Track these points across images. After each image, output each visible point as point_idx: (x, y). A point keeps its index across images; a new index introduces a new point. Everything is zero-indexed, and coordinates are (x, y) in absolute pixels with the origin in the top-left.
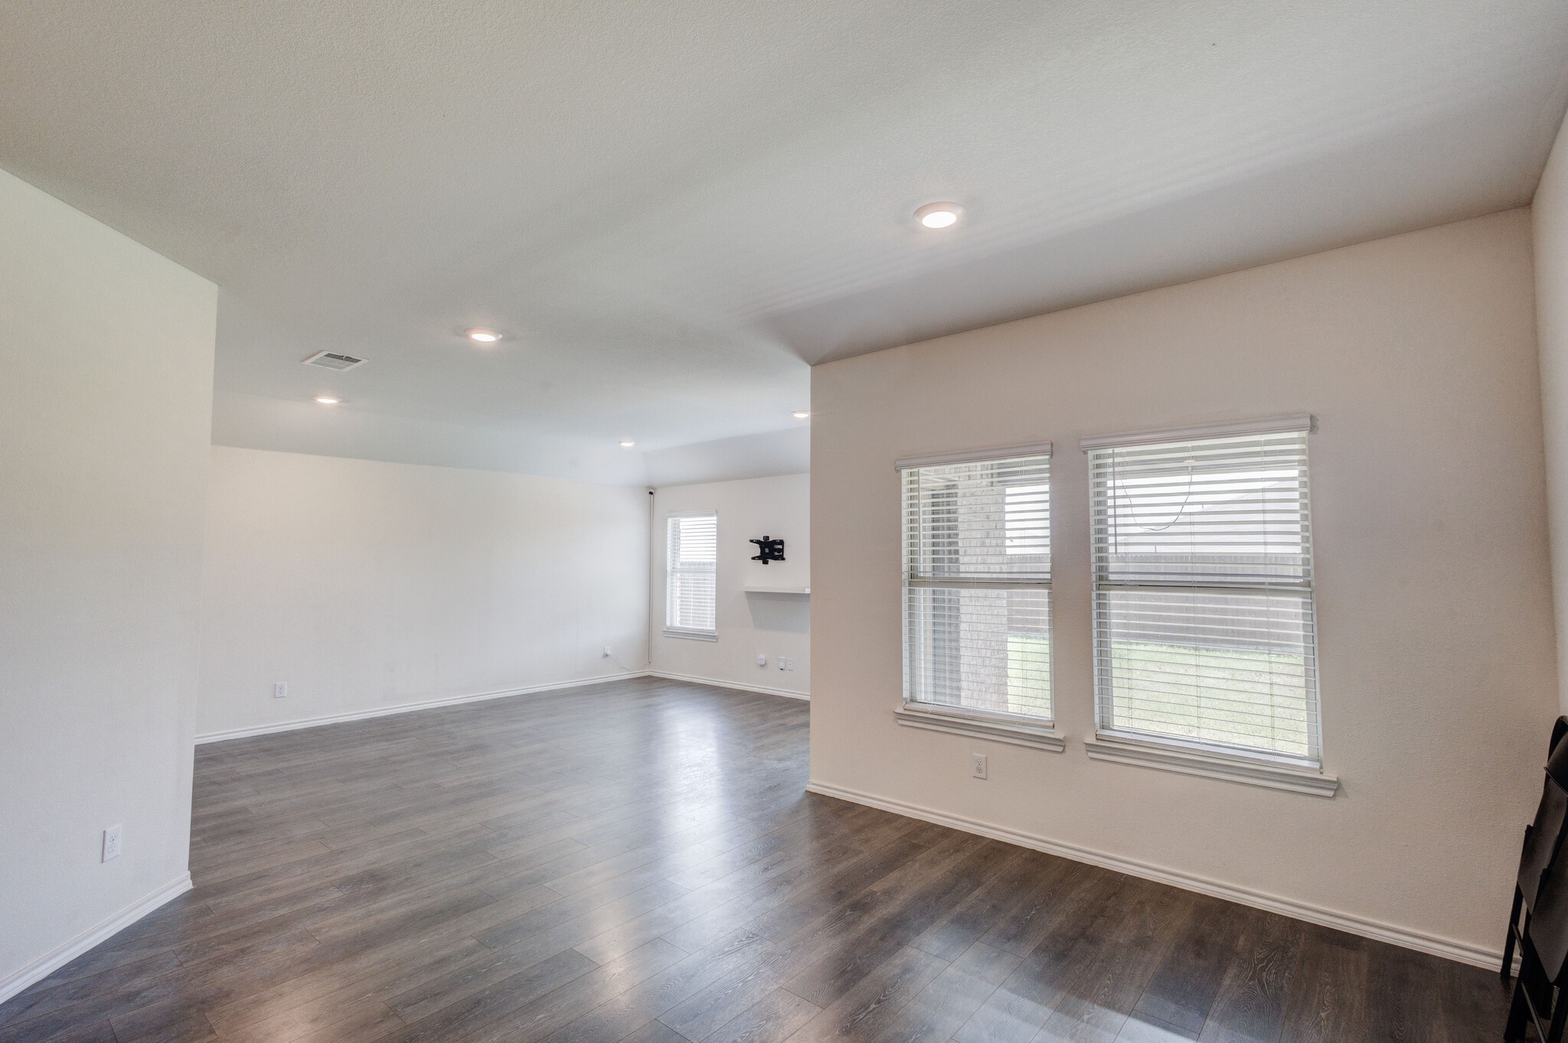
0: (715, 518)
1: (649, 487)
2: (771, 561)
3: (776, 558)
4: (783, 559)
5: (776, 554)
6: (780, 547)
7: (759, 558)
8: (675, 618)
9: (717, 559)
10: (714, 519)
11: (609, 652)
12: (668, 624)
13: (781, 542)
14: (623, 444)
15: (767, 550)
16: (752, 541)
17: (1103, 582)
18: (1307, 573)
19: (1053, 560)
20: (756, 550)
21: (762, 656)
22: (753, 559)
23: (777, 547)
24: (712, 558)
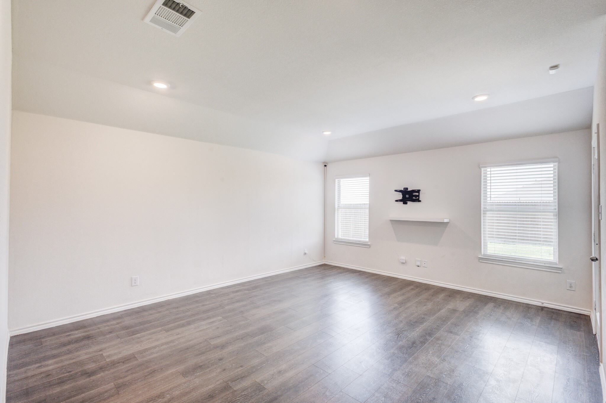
0: (368, 178)
1: (324, 163)
2: (409, 203)
3: (414, 201)
4: (420, 201)
5: (414, 198)
6: (417, 194)
7: (401, 201)
8: (340, 233)
9: (369, 201)
10: (366, 179)
11: (306, 252)
12: (336, 236)
13: (418, 191)
15: (407, 196)
16: (396, 191)
20: (400, 196)
21: (403, 258)
22: (396, 201)
23: (415, 194)
24: (366, 200)
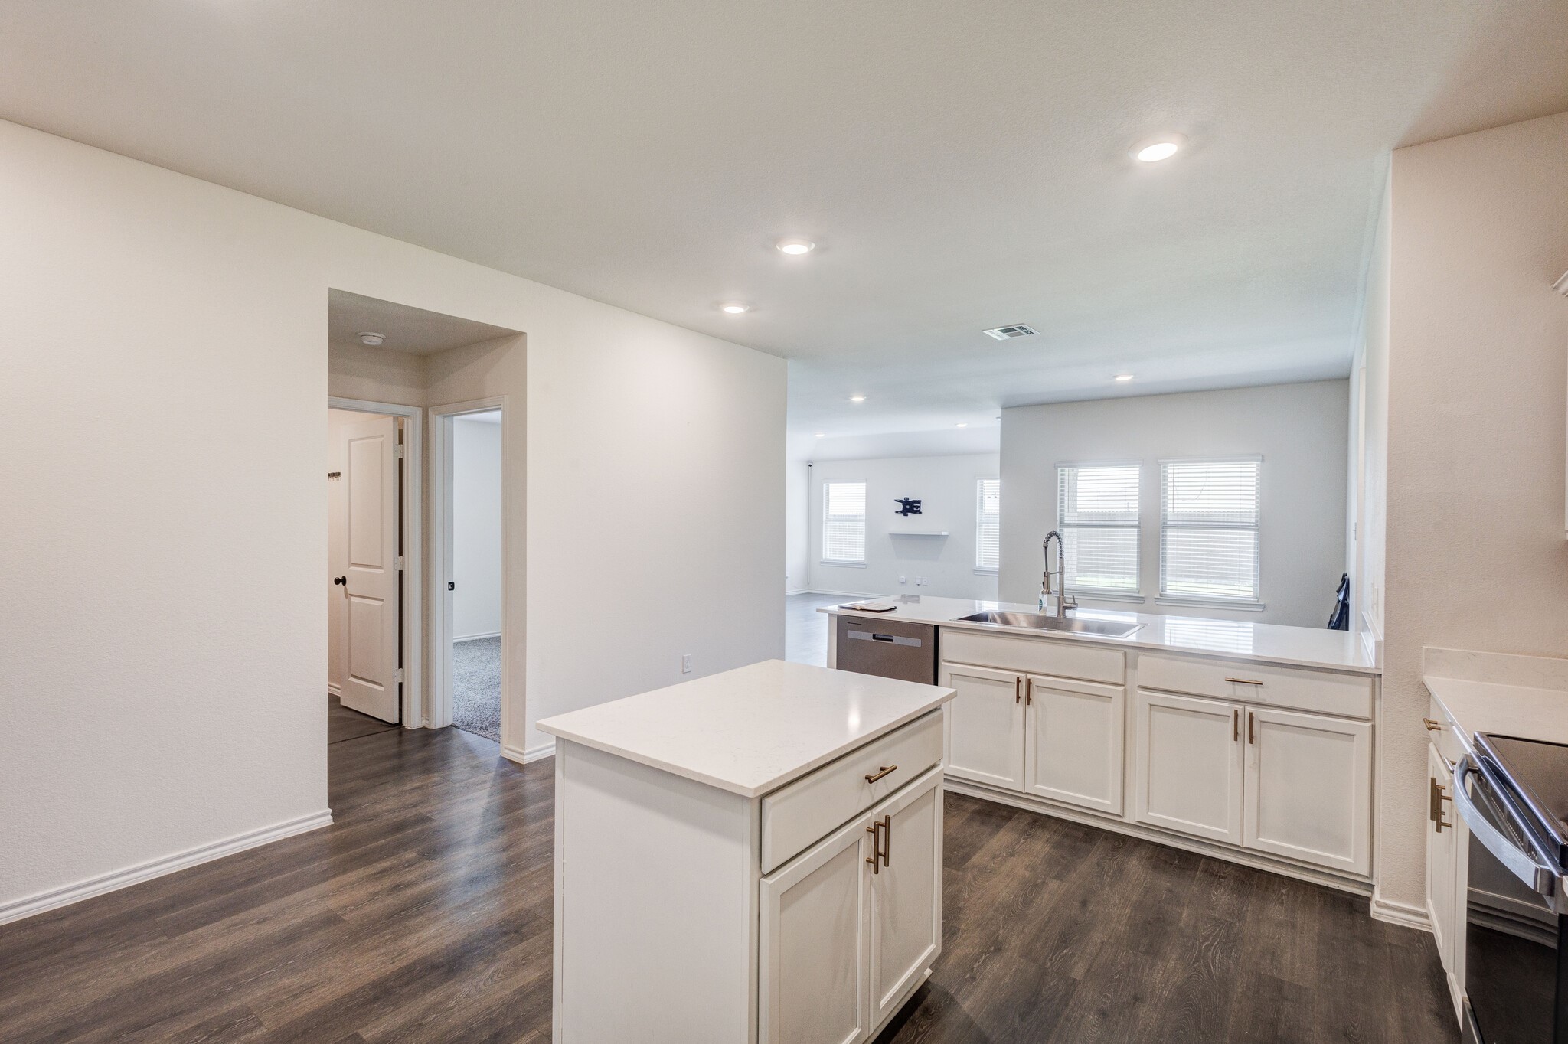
0: (865, 484)
1: (809, 462)
2: (910, 514)
3: (915, 512)
4: (921, 513)
5: (915, 509)
6: (918, 505)
7: (901, 512)
8: (829, 553)
9: (865, 512)
10: (862, 486)
12: (824, 557)
13: (919, 502)
14: (817, 435)
15: (908, 507)
16: (896, 501)
17: (1165, 526)
18: (1257, 521)
19: (1139, 515)
20: (900, 507)
21: (902, 576)
22: (897, 512)
23: (915, 505)
24: (863, 511)
